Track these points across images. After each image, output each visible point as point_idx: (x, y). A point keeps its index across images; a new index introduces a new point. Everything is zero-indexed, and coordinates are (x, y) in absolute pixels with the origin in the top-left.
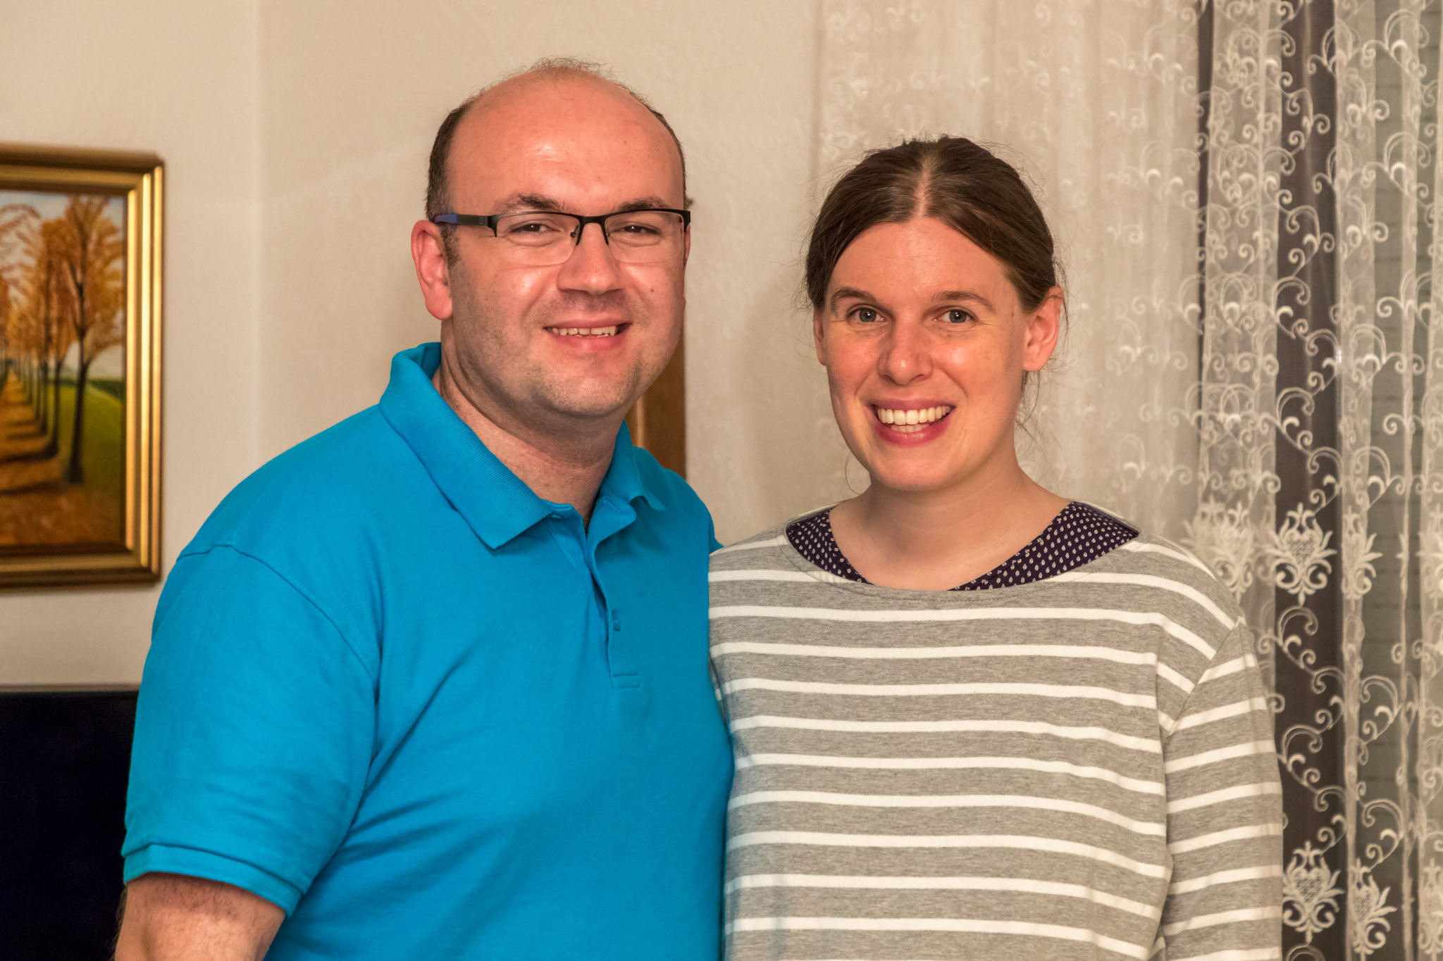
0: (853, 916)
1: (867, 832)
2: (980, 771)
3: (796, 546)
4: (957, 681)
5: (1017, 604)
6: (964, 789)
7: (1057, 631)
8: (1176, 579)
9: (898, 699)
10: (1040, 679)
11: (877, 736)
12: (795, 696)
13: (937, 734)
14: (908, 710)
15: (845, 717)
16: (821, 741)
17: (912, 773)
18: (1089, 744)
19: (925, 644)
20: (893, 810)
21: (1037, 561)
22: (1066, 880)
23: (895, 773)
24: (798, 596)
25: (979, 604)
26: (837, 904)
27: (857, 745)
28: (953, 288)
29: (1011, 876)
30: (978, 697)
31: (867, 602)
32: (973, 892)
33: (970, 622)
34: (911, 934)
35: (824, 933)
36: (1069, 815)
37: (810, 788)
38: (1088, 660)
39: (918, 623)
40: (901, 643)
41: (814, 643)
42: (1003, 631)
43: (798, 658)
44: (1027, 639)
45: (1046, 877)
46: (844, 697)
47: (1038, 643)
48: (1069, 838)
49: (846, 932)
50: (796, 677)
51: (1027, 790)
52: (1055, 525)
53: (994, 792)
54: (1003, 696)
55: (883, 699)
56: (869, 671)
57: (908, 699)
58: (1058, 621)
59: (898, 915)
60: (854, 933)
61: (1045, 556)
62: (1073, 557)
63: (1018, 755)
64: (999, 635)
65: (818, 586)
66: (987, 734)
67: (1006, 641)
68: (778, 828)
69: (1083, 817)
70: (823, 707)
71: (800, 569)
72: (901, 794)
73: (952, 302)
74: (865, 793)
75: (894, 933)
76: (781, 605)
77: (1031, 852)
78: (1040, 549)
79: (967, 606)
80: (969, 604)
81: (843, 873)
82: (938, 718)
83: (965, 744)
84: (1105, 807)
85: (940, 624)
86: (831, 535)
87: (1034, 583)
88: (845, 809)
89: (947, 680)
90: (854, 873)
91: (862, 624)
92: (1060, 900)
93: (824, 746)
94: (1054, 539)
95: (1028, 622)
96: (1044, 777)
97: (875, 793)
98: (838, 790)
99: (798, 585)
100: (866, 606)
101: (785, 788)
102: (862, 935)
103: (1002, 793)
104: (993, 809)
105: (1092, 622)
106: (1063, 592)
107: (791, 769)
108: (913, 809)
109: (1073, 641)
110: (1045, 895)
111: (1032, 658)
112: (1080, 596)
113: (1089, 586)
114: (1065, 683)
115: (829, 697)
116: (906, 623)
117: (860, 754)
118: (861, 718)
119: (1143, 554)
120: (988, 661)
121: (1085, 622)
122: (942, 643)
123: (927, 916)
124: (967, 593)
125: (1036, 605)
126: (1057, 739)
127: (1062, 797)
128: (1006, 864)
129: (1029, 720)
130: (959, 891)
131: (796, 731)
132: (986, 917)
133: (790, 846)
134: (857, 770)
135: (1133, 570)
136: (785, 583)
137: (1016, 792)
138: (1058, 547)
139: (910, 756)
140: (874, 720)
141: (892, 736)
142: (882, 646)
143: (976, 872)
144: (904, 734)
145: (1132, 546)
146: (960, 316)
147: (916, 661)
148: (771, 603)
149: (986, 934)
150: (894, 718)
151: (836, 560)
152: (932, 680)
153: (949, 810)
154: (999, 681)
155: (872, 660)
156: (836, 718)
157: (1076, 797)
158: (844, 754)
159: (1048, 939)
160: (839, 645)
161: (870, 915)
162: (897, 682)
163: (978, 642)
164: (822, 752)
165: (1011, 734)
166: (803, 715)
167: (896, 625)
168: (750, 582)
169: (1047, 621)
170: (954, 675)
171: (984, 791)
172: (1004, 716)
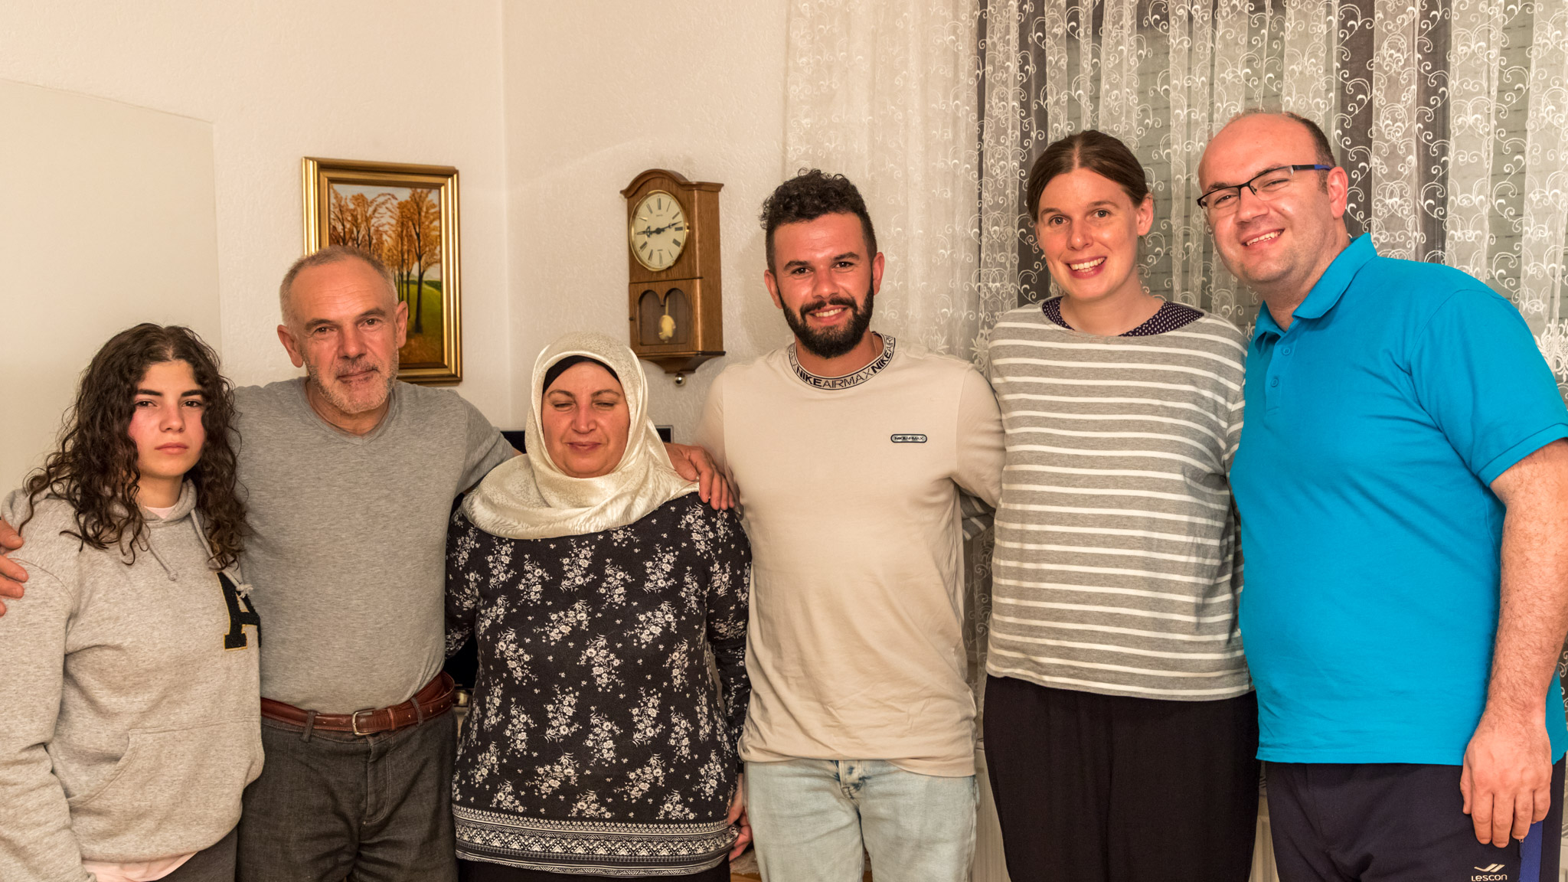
0: (1066, 487)
1: (1073, 448)
2: (1129, 421)
3: (1044, 313)
4: (1118, 379)
5: (1147, 344)
6: (1121, 429)
7: (1167, 359)
8: (1225, 336)
9: (1088, 386)
10: (1158, 380)
11: (1078, 404)
12: (1040, 385)
13: (1108, 404)
14: (1094, 392)
15: (1064, 395)
16: (1052, 405)
17: (1095, 421)
18: (1183, 411)
19: (1103, 361)
20: (1086, 438)
21: (1155, 326)
22: (1170, 472)
23: (1088, 421)
24: (1043, 335)
25: (1129, 343)
26: (1058, 480)
27: (1069, 407)
28: (1097, 200)
29: (1142, 470)
30: (1129, 387)
31: (1074, 339)
32: (1124, 477)
33: (1124, 352)
34: (1094, 496)
35: (1051, 493)
36: (1172, 441)
37: (1047, 426)
38: (1182, 373)
39: (1099, 351)
40: (1090, 360)
41: (1049, 359)
42: (1141, 357)
43: (1042, 366)
44: (1152, 361)
45: (1161, 470)
46: (1063, 385)
47: (1157, 363)
48: (1172, 452)
49: (1062, 494)
50: (1041, 375)
51: (1151, 430)
52: (1163, 309)
53: (1136, 431)
54: (1140, 387)
55: (1081, 386)
56: (1075, 373)
57: (1093, 387)
58: (1167, 354)
59: (1087, 487)
60: (1066, 494)
61: (1159, 324)
62: (1173, 325)
63: (1148, 414)
64: (1139, 359)
65: (1053, 331)
66: (1131, 404)
67: (1142, 362)
68: (1031, 443)
69: (1179, 442)
70: (1053, 389)
71: (1045, 323)
72: (1090, 431)
73: (1097, 207)
74: (1073, 430)
75: (1085, 495)
77: (1153, 458)
78: (1157, 320)
80: (1124, 343)
81: (1061, 466)
82: (1108, 396)
83: (1121, 408)
84: (1190, 438)
85: (1109, 352)
86: (1059, 308)
87: (1155, 336)
88: (1063, 437)
89: (1113, 378)
90: (1066, 466)
91: (1072, 350)
92: (1167, 481)
93: (1054, 408)
94: (1163, 315)
95: (1153, 353)
96: (1160, 425)
97: (1077, 430)
98: (1060, 428)
99: (1044, 331)
100: (1074, 341)
101: (1035, 426)
102: (1070, 495)
103: (1139, 431)
104: (1135, 439)
105: (1184, 355)
106: (1170, 340)
107: (1038, 418)
108: (1096, 438)
109: (1174, 364)
110: (1159, 479)
111: (1154, 371)
112: (1178, 342)
113: (1183, 338)
114: (1171, 383)
115: (1056, 385)
116: (1093, 350)
117: (1071, 412)
118: (1071, 395)
119: (1208, 324)
120: (1133, 371)
121: (1181, 355)
122: (1110, 361)
123: (1102, 488)
124: (1122, 337)
125: (1156, 346)
126: (1166, 408)
127: (1168, 434)
128: (1141, 464)
129: (1153, 398)
130: (1118, 476)
131: (1041, 401)
132: (1129, 488)
133: (1036, 452)
134: (1069, 420)
135: (1203, 332)
136: (1037, 330)
137: (1146, 431)
138: (1165, 319)
139: (1095, 414)
140: (1077, 396)
141: (1086, 404)
142: (1081, 361)
143: (1125, 468)
144: (1092, 403)
145: (1201, 320)
146: (1103, 213)
147: (1098, 369)
148: (1032, 339)
149: (1129, 496)
150: (1087, 396)
151: (1061, 322)
152: (1105, 378)
153: (1114, 439)
154: (1138, 380)
155: (1077, 368)
156: (1059, 395)
157: (1175, 434)
158: (1064, 412)
159: (1162, 499)
160: (1061, 360)
162: (1088, 379)
163: (1128, 362)
164: (1053, 411)
165: (1144, 405)
166: (1044, 394)
167: (1088, 351)
169: (1162, 353)
170: (1116, 376)
171: (1131, 431)
172: (1141, 396)
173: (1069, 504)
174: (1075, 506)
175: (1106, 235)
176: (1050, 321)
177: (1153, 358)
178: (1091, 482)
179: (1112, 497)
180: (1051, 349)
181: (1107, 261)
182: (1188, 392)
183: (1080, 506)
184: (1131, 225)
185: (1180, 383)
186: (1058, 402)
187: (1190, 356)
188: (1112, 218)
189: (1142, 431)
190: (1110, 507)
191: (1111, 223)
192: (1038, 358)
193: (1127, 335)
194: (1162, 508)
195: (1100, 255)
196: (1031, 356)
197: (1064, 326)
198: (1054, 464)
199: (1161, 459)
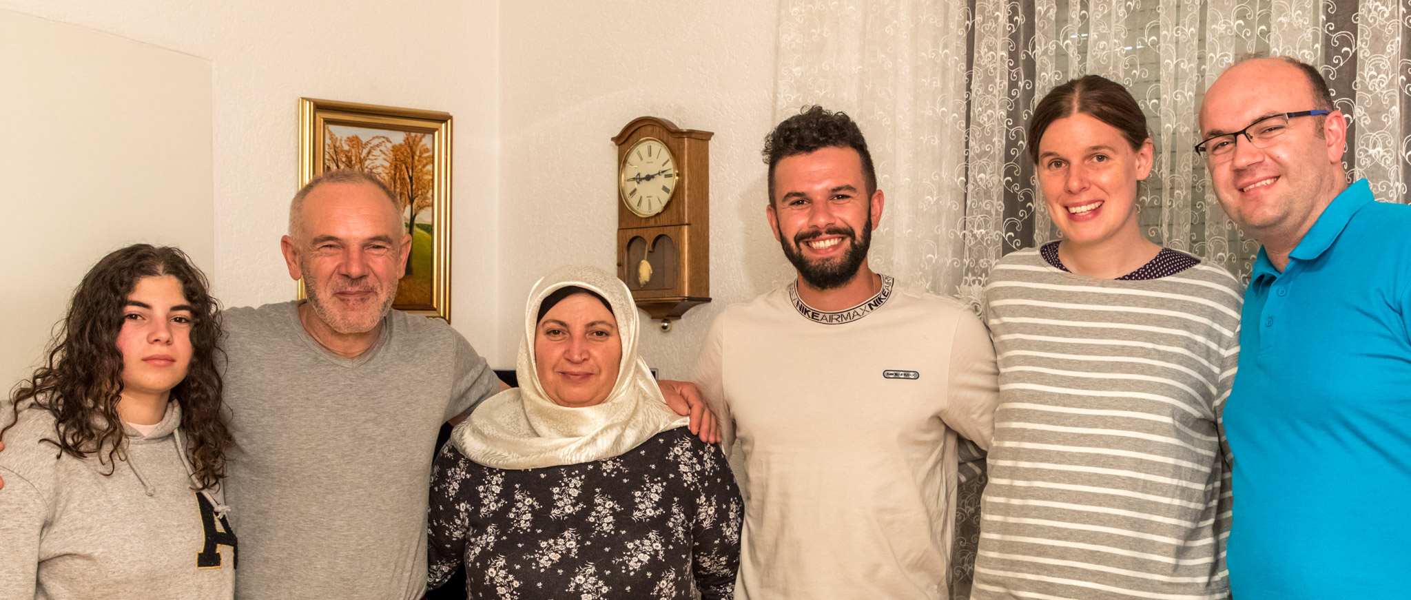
0: (1056, 425)
1: (1065, 387)
2: (1121, 363)
3: (1043, 255)
4: (1112, 322)
5: (1143, 288)
6: (1112, 371)
7: (1161, 303)
8: (1219, 284)
9: (1083, 328)
10: (1151, 324)
11: (1072, 345)
12: (1036, 325)
13: (1101, 345)
14: (1088, 334)
15: (1058, 336)
16: (1046, 346)
17: (1088, 362)
18: (1174, 354)
19: (1098, 303)
20: (1078, 378)
21: (1152, 271)
22: (1159, 414)
23: (1080, 362)
24: (1040, 278)
25: (1125, 287)
26: (1049, 418)
27: (1063, 348)
28: (1095, 145)
29: (1132, 411)
30: (1122, 330)
31: (1071, 282)
32: (1113, 417)
33: (1120, 295)
34: (1082, 435)
35: (1042, 432)
36: (1162, 384)
37: (1040, 366)
38: (1176, 318)
39: (1095, 293)
40: (1086, 302)
41: (1045, 301)
42: (1136, 301)
43: (1038, 307)
44: (1147, 306)
45: (1149, 412)
46: (1058, 326)
47: (1152, 308)
48: (1162, 394)
49: (1052, 432)
50: (1037, 316)
51: (1142, 372)
52: (1160, 255)
53: (1127, 373)
54: (1134, 330)
55: (1076, 328)
56: (1070, 315)
57: (1087, 328)
58: (1162, 299)
59: (1077, 426)
60: (1056, 432)
61: (1156, 269)
62: (1169, 270)
63: (1139, 357)
64: (1134, 302)
65: (1050, 274)
66: (1124, 346)
67: (1137, 305)
68: (1023, 382)
69: (1169, 385)
70: (1048, 330)
71: (1043, 266)
72: (1082, 371)
73: (1096, 151)
74: (1065, 370)
75: (1074, 434)
76: (1033, 282)
77: (1143, 400)
78: (1154, 265)
79: (1119, 287)
80: (1120, 286)
81: (1052, 405)
82: (1102, 338)
83: (1114, 350)
84: (1181, 382)
85: (1105, 295)
86: (1057, 251)
87: (1151, 280)
88: (1055, 376)
89: (1107, 321)
90: (1057, 405)
91: (1068, 292)
92: (1155, 423)
93: (1048, 348)
94: (1160, 261)
95: (1148, 298)
96: (1151, 367)
97: (1070, 370)
98: (1053, 368)
99: (1041, 273)
100: (1070, 283)
101: (1028, 365)
102: (1059, 434)
103: (1131, 373)
104: (1126, 380)
105: (1179, 300)
106: (1166, 285)
107: (1032, 357)
108: (1087, 379)
109: (1169, 308)
110: (1149, 420)
111: (1149, 314)
112: (1174, 288)
113: (1178, 284)
114: (1164, 327)
115: (1051, 326)
116: (1089, 293)
117: (1064, 353)
118: (1065, 336)
119: (1204, 272)
120: (1128, 314)
121: (1175, 300)
122: (1106, 304)
123: (1091, 427)
124: (1118, 281)
125: (1152, 290)
126: (1157, 351)
127: (1159, 376)
128: (1130, 405)
129: (1146, 342)
130: (1106, 416)
131: (1035, 341)
133: (1027, 390)
134: (1062, 360)
135: (1199, 279)
136: (1035, 272)
137: (1137, 373)
138: (1162, 265)
140: (1071, 337)
141: (1079, 345)
142: (1077, 303)
143: (1115, 408)
144: (1085, 344)
145: (1198, 267)
146: (1101, 158)
147: (1093, 311)
148: (1028, 281)
149: (1117, 436)
150: (1081, 337)
151: (1058, 265)
152: (1100, 320)
153: (1105, 380)
154: (1132, 323)
155: (1072, 310)
156: (1054, 336)
157: (1166, 377)
158: (1057, 352)
159: (1149, 441)
160: (1057, 302)
161: (1064, 425)
162: (1083, 320)
163: (1123, 305)
164: (1047, 351)
165: (1136, 347)
166: (1039, 334)
167: (1084, 293)
168: (1020, 271)
169: (1157, 298)
170: (1110, 319)
171: (1122, 372)
172: (1134, 339)
173: (1058, 443)
174: (1064, 445)
175: (1105, 178)
176: (1047, 263)
177: (1148, 302)
178: (1081, 421)
179: (1100, 436)
180: (1047, 290)
181: (1105, 205)
182: (1181, 336)
183: (1068, 445)
184: (1130, 170)
185: (1173, 327)
186: (1052, 342)
187: (1184, 302)
188: (1110, 162)
189: (1133, 373)
190: (1098, 446)
191: (1109, 167)
192: (1035, 299)
193: (1123, 278)
194: (1149, 449)
195: (1097, 198)
196: (1028, 297)
197: (1061, 268)
198: (1045, 403)
199: (1150, 401)
